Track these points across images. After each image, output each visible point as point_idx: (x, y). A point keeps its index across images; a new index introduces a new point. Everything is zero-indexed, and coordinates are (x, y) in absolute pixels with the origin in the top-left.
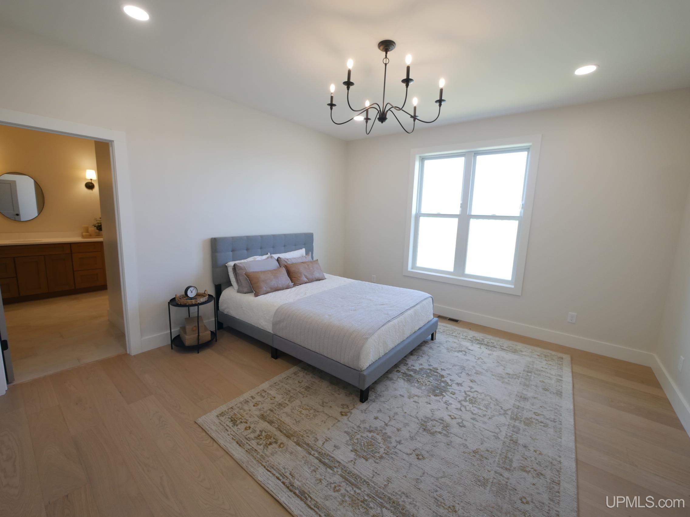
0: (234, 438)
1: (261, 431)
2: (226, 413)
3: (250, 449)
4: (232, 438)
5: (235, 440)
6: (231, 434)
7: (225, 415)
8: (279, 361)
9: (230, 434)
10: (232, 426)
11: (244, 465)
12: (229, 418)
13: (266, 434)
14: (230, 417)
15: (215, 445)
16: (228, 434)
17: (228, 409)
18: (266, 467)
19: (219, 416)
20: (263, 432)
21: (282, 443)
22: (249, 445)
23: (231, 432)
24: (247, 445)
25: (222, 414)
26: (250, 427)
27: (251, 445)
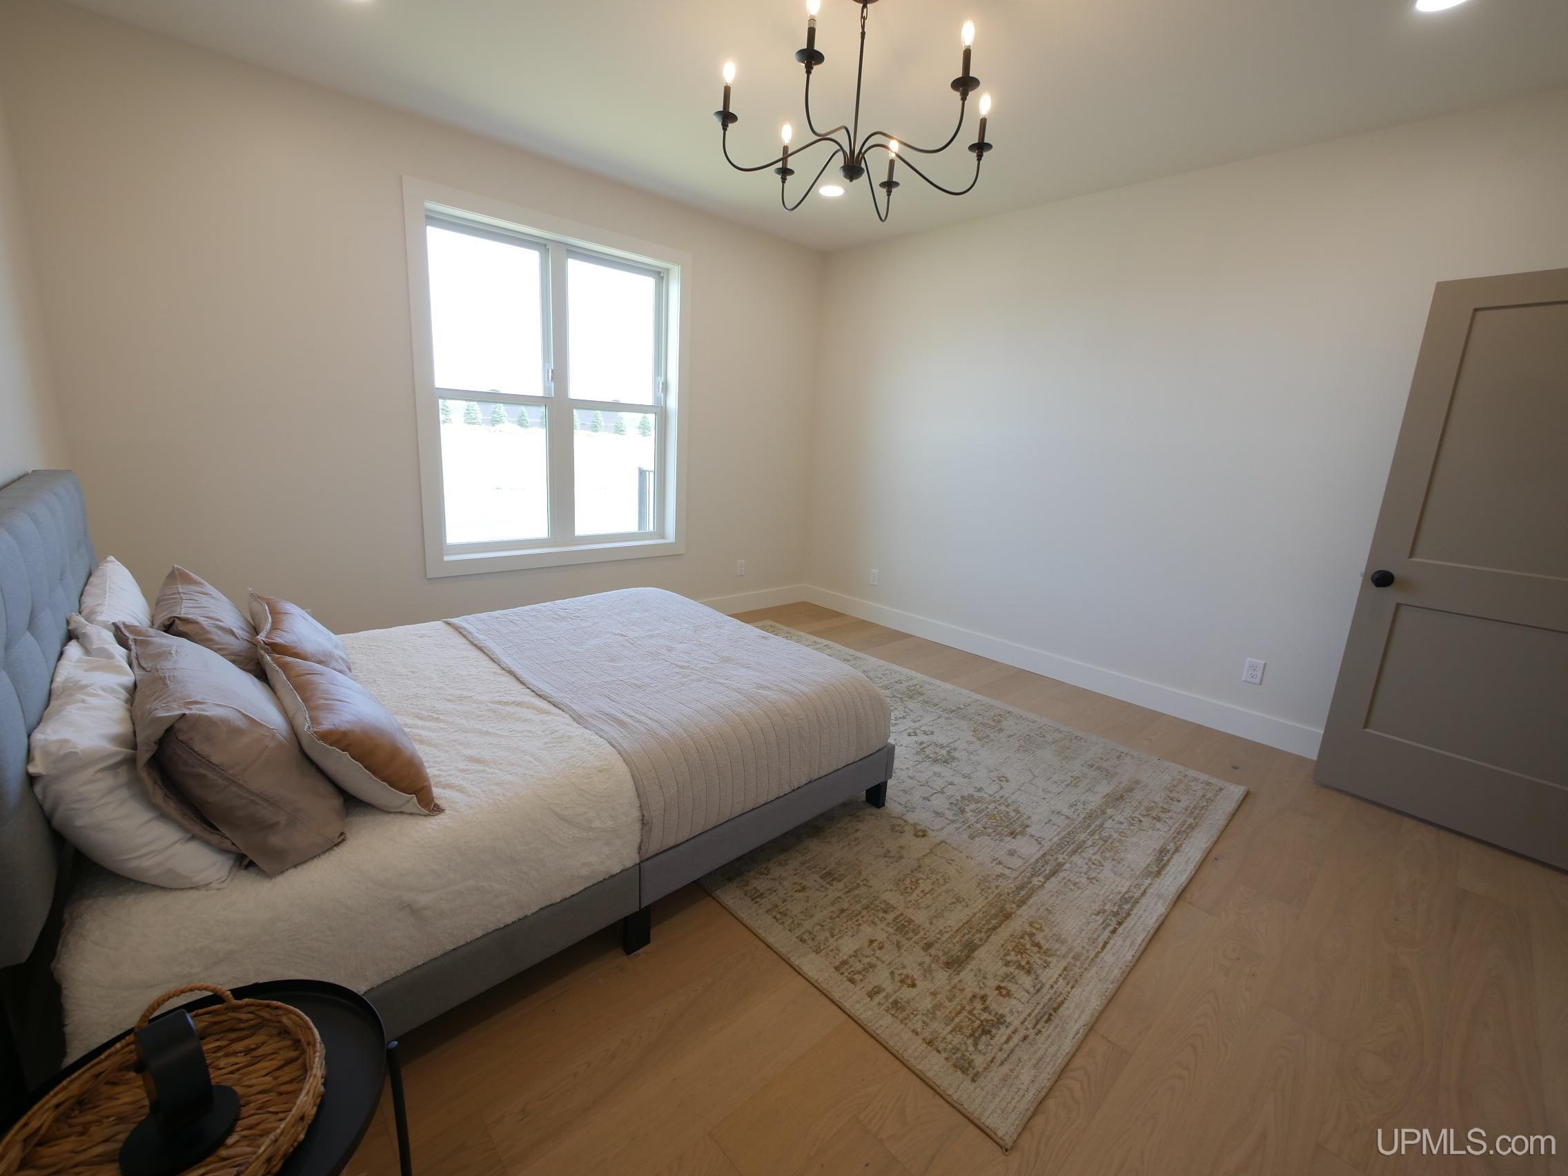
0: (1046, 1017)
1: (1007, 964)
2: (959, 1055)
3: (1066, 981)
4: (1046, 1022)
5: (1050, 1015)
6: (1033, 1028)
7: (963, 1055)
8: (659, 935)
9: (1036, 1031)
10: (1007, 1027)
11: (1111, 987)
12: (975, 1045)
13: (1013, 953)
14: (970, 1041)
15: (1078, 1062)
16: (1037, 1034)
17: (939, 1052)
18: (1097, 950)
19: (971, 1072)
20: (1008, 958)
21: (1031, 924)
22: (1056, 982)
23: (1027, 1029)
24: (1056, 986)
25: (964, 1066)
26: (999, 988)
27: (1054, 979)
